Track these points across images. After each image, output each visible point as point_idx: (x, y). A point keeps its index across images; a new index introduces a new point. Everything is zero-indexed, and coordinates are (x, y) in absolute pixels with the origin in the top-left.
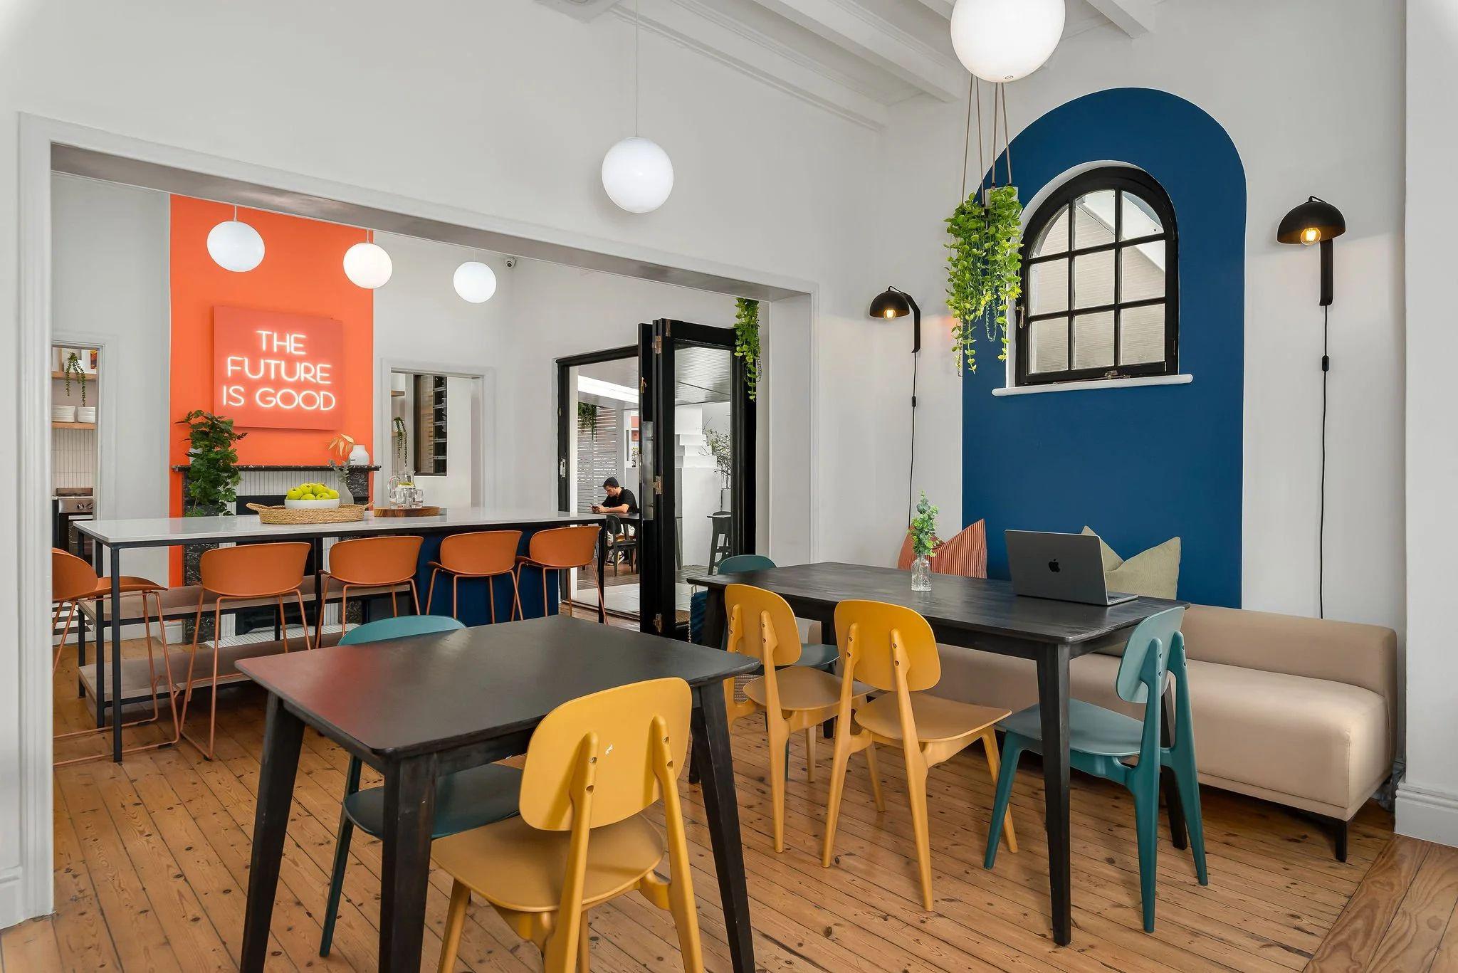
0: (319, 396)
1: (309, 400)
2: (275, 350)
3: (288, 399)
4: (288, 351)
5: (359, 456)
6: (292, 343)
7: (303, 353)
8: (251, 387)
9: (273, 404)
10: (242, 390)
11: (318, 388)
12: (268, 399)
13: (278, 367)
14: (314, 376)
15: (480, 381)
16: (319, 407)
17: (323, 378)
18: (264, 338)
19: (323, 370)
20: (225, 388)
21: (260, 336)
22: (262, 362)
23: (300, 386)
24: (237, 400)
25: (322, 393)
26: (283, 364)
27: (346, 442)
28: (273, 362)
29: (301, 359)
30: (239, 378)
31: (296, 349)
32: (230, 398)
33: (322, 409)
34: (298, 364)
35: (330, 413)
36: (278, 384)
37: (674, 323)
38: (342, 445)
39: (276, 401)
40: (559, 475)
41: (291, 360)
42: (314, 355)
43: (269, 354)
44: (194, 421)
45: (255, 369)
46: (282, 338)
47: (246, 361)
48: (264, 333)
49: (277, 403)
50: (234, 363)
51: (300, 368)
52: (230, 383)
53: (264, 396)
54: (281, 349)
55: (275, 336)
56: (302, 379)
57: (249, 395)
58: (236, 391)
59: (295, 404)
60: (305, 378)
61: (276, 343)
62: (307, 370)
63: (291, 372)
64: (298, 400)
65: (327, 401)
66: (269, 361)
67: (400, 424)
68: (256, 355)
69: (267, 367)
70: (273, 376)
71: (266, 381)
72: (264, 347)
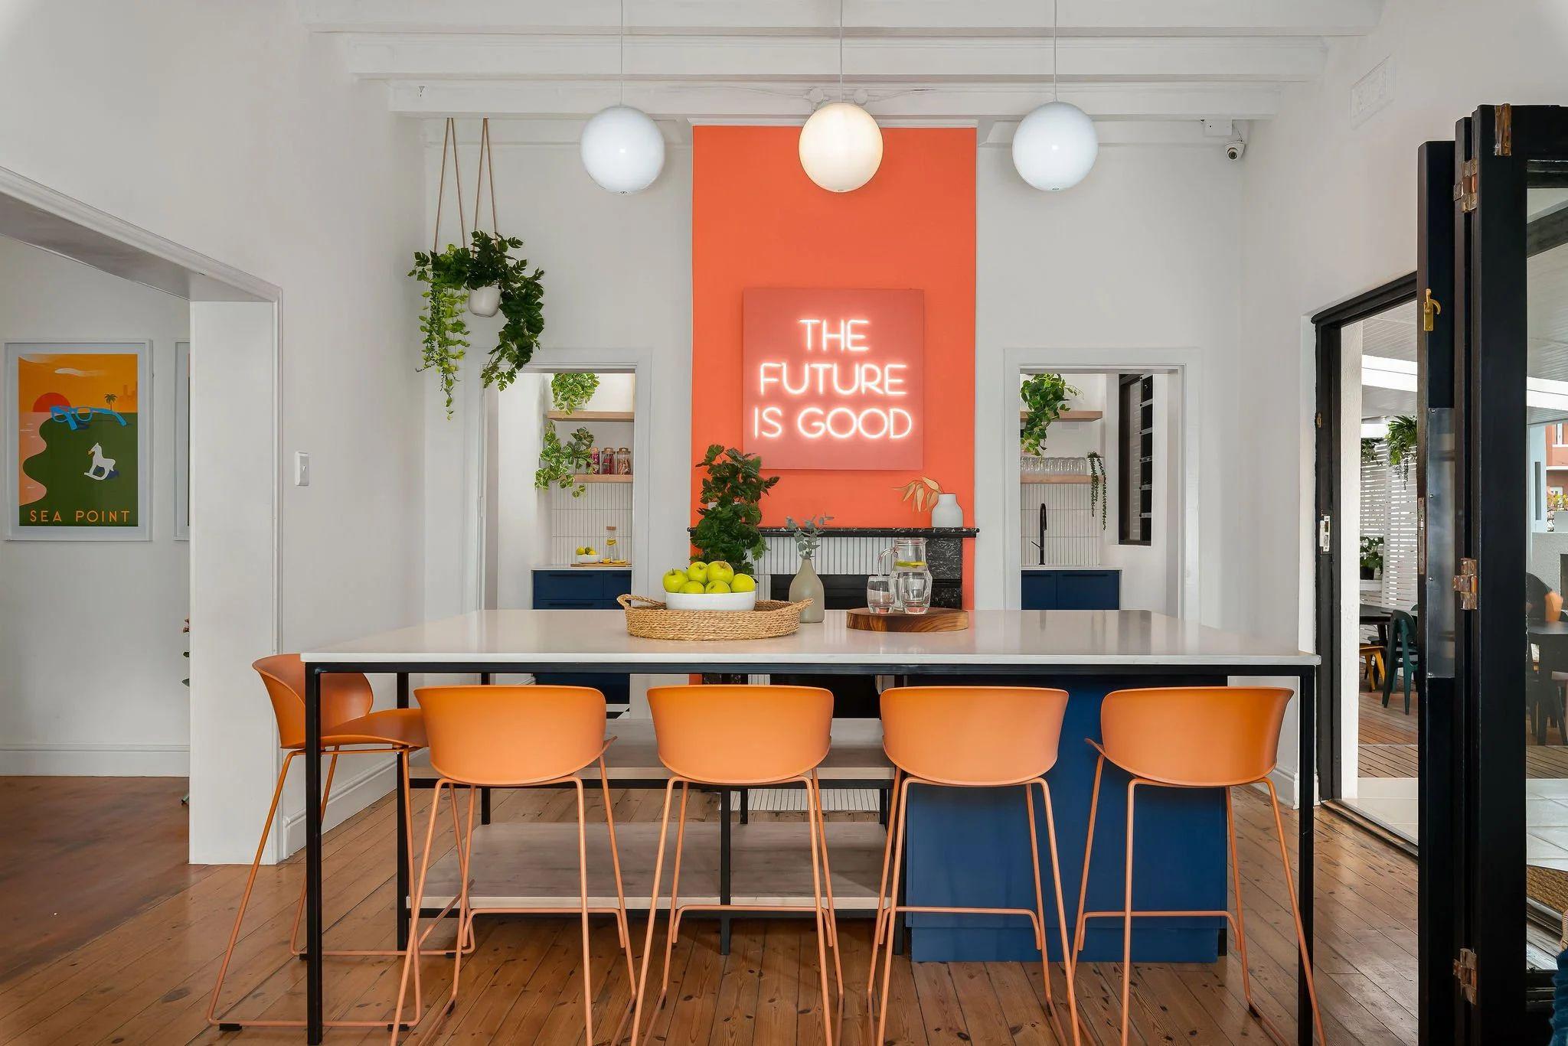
0: (888, 414)
1: (873, 424)
2: (825, 346)
3: (842, 423)
4: (843, 347)
5: (946, 514)
6: (849, 334)
7: (864, 349)
8: (791, 406)
9: (819, 434)
10: (779, 412)
11: (885, 402)
12: (816, 424)
13: (828, 374)
14: (881, 385)
15: (1179, 376)
16: (888, 433)
17: (893, 387)
18: (809, 330)
19: (894, 373)
20: (756, 411)
21: (804, 327)
22: (807, 368)
23: (860, 401)
24: (772, 429)
25: (893, 411)
26: (835, 368)
27: (928, 491)
28: (821, 367)
29: (861, 358)
30: (776, 395)
31: (855, 343)
32: (765, 427)
33: (893, 436)
34: (857, 367)
35: (904, 444)
36: (829, 400)
37: (1520, 114)
38: (920, 494)
39: (825, 427)
40: (1318, 549)
41: (846, 362)
42: (880, 353)
43: (817, 355)
44: (718, 461)
45: (795, 380)
46: (834, 328)
47: (784, 365)
48: (808, 323)
49: (827, 430)
50: (770, 373)
51: (859, 371)
52: (763, 402)
53: (809, 420)
54: (834, 345)
55: (825, 324)
56: (863, 391)
57: (788, 420)
58: (772, 416)
59: (852, 432)
60: (868, 389)
61: (826, 336)
62: (871, 375)
63: (847, 380)
64: (857, 423)
65: (900, 424)
66: (815, 365)
67: (1096, 464)
68: (797, 356)
69: (814, 374)
70: (821, 389)
71: (812, 397)
72: (809, 345)
